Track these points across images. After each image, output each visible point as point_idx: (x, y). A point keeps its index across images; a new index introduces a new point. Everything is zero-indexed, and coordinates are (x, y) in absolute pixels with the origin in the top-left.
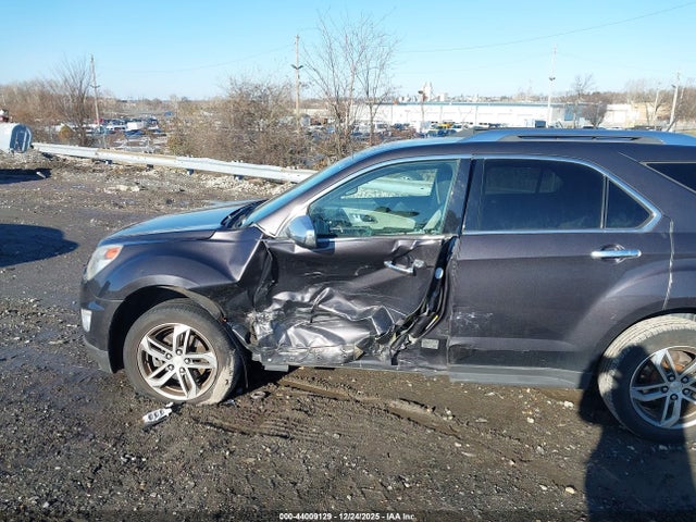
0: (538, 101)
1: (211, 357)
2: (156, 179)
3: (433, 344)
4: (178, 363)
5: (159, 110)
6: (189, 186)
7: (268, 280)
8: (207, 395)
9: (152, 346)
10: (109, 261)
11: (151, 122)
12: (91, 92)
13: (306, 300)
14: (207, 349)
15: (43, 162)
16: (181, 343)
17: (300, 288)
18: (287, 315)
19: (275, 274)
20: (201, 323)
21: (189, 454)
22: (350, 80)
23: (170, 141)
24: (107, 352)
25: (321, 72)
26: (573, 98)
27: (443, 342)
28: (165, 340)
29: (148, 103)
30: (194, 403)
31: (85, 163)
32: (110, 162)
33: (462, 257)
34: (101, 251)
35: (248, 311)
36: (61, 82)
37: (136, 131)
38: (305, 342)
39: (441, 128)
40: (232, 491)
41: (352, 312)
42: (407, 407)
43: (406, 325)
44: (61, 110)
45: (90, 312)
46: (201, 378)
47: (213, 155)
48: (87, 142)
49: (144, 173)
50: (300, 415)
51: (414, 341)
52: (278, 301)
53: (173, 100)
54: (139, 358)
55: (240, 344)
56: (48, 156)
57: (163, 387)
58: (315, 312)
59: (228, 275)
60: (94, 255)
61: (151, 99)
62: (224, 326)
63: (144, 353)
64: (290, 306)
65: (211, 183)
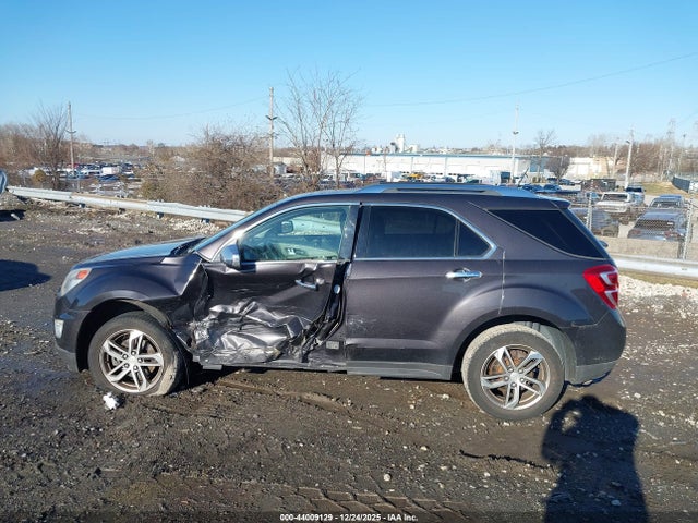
0: (506, 153)
1: (159, 357)
2: (127, 222)
3: (334, 345)
4: (133, 363)
5: (134, 156)
6: (158, 228)
7: (205, 295)
8: (155, 389)
9: (112, 348)
10: (79, 281)
11: (126, 167)
12: (67, 137)
13: (236, 312)
14: (156, 351)
15: (18, 204)
16: (135, 346)
17: (232, 302)
18: (221, 324)
19: (210, 290)
20: (152, 329)
21: (137, 427)
22: (318, 132)
23: (144, 186)
24: (74, 354)
25: (290, 125)
26: (536, 151)
27: (341, 343)
28: (123, 344)
29: (124, 148)
30: (144, 395)
31: (59, 206)
32: (83, 205)
33: (353, 277)
34: (73, 273)
35: (189, 320)
36: (36, 126)
37: (110, 176)
38: (235, 344)
39: (410, 178)
40: (168, 449)
41: (272, 321)
42: (317, 398)
43: (313, 329)
44: (35, 154)
45: (62, 322)
46: (151, 375)
47: (185, 200)
48: (61, 186)
49: (116, 216)
50: (230, 403)
51: (320, 343)
52: (214, 312)
53: (150, 146)
54: (101, 358)
55: (183, 347)
56: (22, 199)
57: (120, 382)
58: (243, 322)
59: (173, 291)
60: (68, 277)
61: (127, 144)
62: (169, 332)
63: (105, 354)
64: (223, 316)
65: (179, 226)
